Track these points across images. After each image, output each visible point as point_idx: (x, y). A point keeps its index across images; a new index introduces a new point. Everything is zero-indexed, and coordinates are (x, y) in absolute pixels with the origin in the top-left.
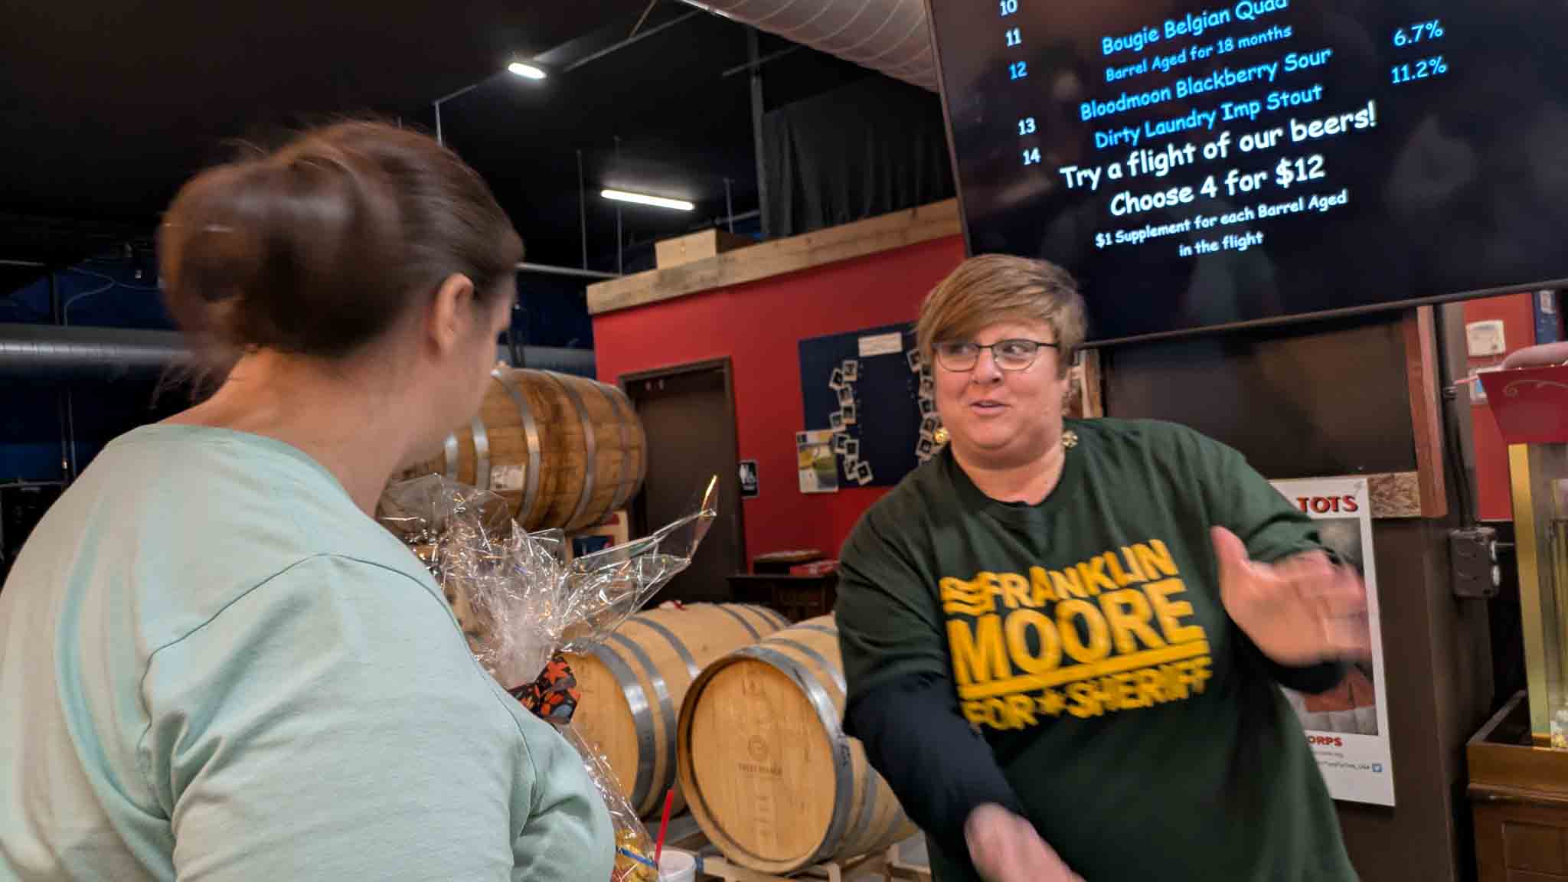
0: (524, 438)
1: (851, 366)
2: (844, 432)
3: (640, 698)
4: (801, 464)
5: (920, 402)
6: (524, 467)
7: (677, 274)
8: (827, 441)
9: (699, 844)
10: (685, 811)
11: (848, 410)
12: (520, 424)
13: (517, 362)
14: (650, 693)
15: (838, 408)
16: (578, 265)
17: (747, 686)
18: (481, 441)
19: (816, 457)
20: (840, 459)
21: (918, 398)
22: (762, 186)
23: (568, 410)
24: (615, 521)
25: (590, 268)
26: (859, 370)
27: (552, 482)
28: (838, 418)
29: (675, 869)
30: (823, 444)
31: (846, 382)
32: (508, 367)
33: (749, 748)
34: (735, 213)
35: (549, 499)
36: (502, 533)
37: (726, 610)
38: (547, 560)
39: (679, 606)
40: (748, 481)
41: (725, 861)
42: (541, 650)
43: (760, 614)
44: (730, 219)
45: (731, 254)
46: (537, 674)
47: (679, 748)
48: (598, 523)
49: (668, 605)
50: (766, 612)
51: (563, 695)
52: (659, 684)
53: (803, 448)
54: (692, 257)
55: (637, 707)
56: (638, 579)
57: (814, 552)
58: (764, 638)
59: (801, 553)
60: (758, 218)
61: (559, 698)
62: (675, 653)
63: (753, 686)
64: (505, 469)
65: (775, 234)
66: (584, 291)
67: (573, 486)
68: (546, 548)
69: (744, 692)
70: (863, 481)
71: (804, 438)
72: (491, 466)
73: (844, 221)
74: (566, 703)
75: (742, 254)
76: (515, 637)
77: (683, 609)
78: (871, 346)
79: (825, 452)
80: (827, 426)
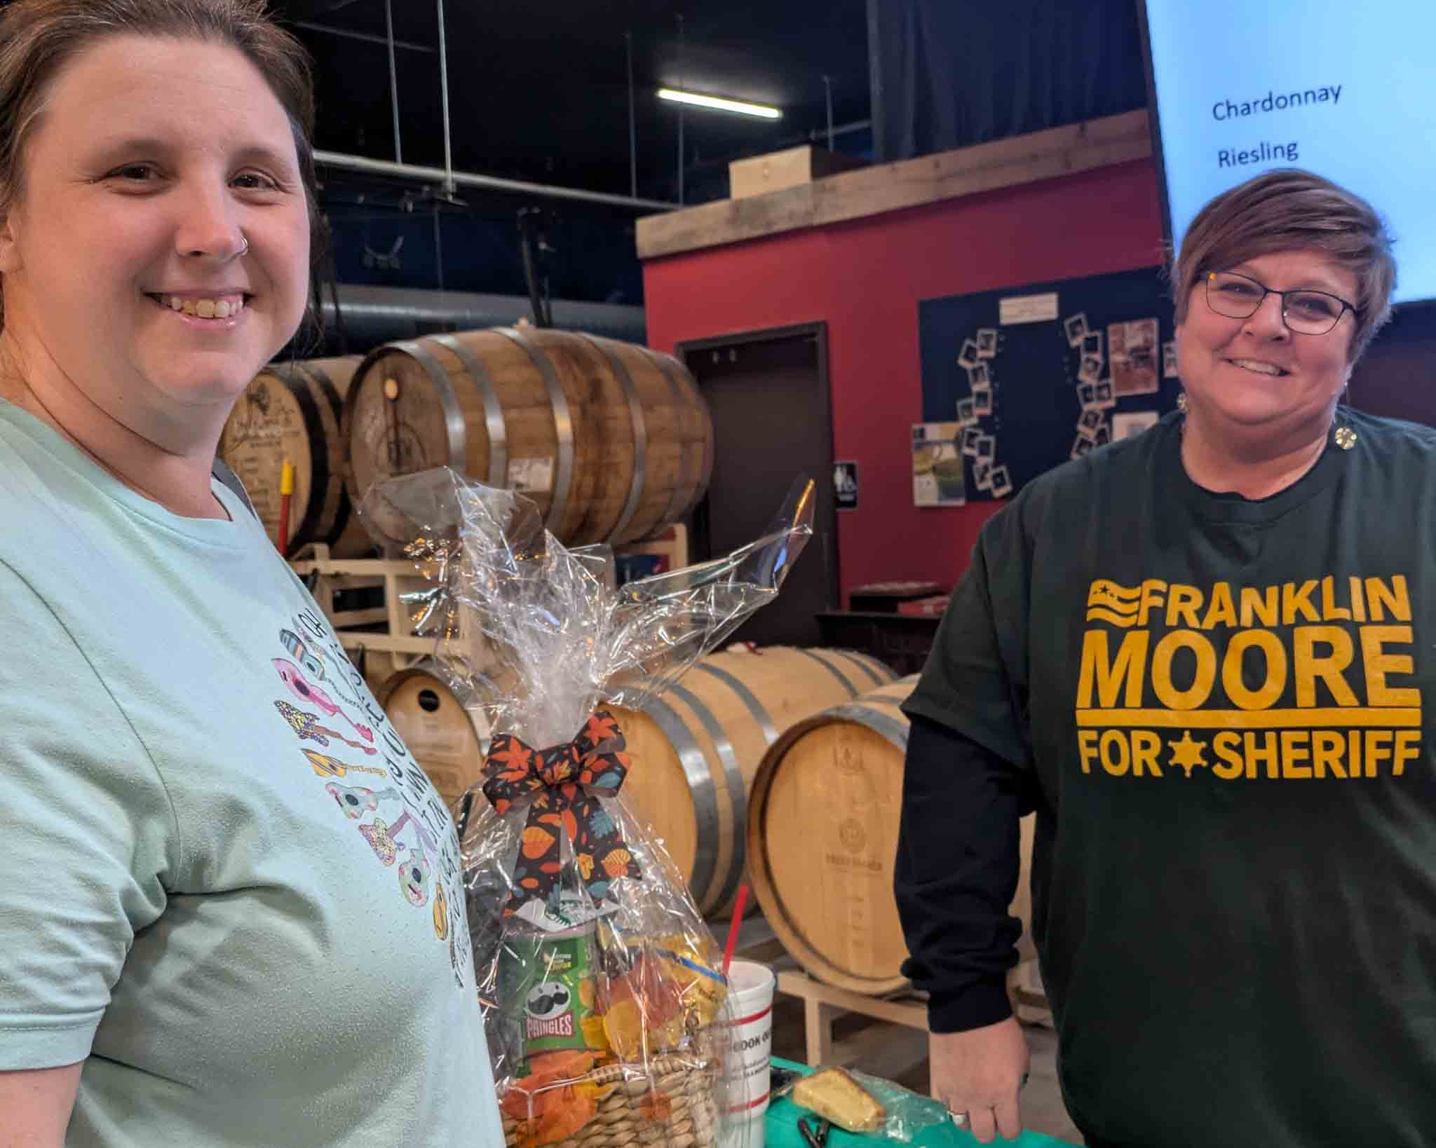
0: (552, 422)
1: (988, 338)
2: (974, 426)
3: (699, 767)
4: (917, 467)
5: (1080, 387)
6: (551, 460)
7: (759, 206)
8: (952, 437)
9: (773, 954)
10: (755, 911)
11: (982, 396)
12: (547, 405)
13: (542, 322)
14: (712, 760)
15: (968, 393)
16: (626, 192)
17: (840, 756)
18: (495, 425)
19: (937, 458)
20: (969, 461)
21: (1077, 382)
22: (876, 88)
23: (611, 386)
24: (671, 536)
25: (640, 195)
26: (999, 344)
27: (589, 481)
28: (968, 407)
29: (748, 986)
30: (947, 442)
31: (981, 359)
32: (532, 327)
33: (841, 835)
34: (836, 123)
35: (584, 505)
36: (530, 548)
37: (814, 656)
38: (590, 584)
39: (752, 650)
40: (846, 488)
41: (805, 976)
42: (580, 702)
43: (857, 663)
44: (831, 132)
45: (830, 181)
46: (576, 732)
47: (749, 834)
48: (647, 538)
49: (739, 648)
50: (866, 661)
51: (608, 759)
52: (725, 749)
53: (920, 447)
54: (781, 183)
55: (696, 777)
56: (709, 615)
57: (929, 584)
58: (866, 695)
59: (913, 586)
60: (868, 131)
61: (604, 763)
62: (746, 711)
63: (847, 754)
64: (527, 462)
65: (891, 156)
66: (633, 226)
67: (615, 486)
68: (589, 568)
69: (836, 762)
70: (998, 493)
71: (922, 433)
72: (509, 458)
73: (985, 139)
74: (613, 771)
75: (844, 180)
76: (547, 682)
77: (760, 654)
78: (1014, 311)
79: (949, 453)
80: (953, 417)
